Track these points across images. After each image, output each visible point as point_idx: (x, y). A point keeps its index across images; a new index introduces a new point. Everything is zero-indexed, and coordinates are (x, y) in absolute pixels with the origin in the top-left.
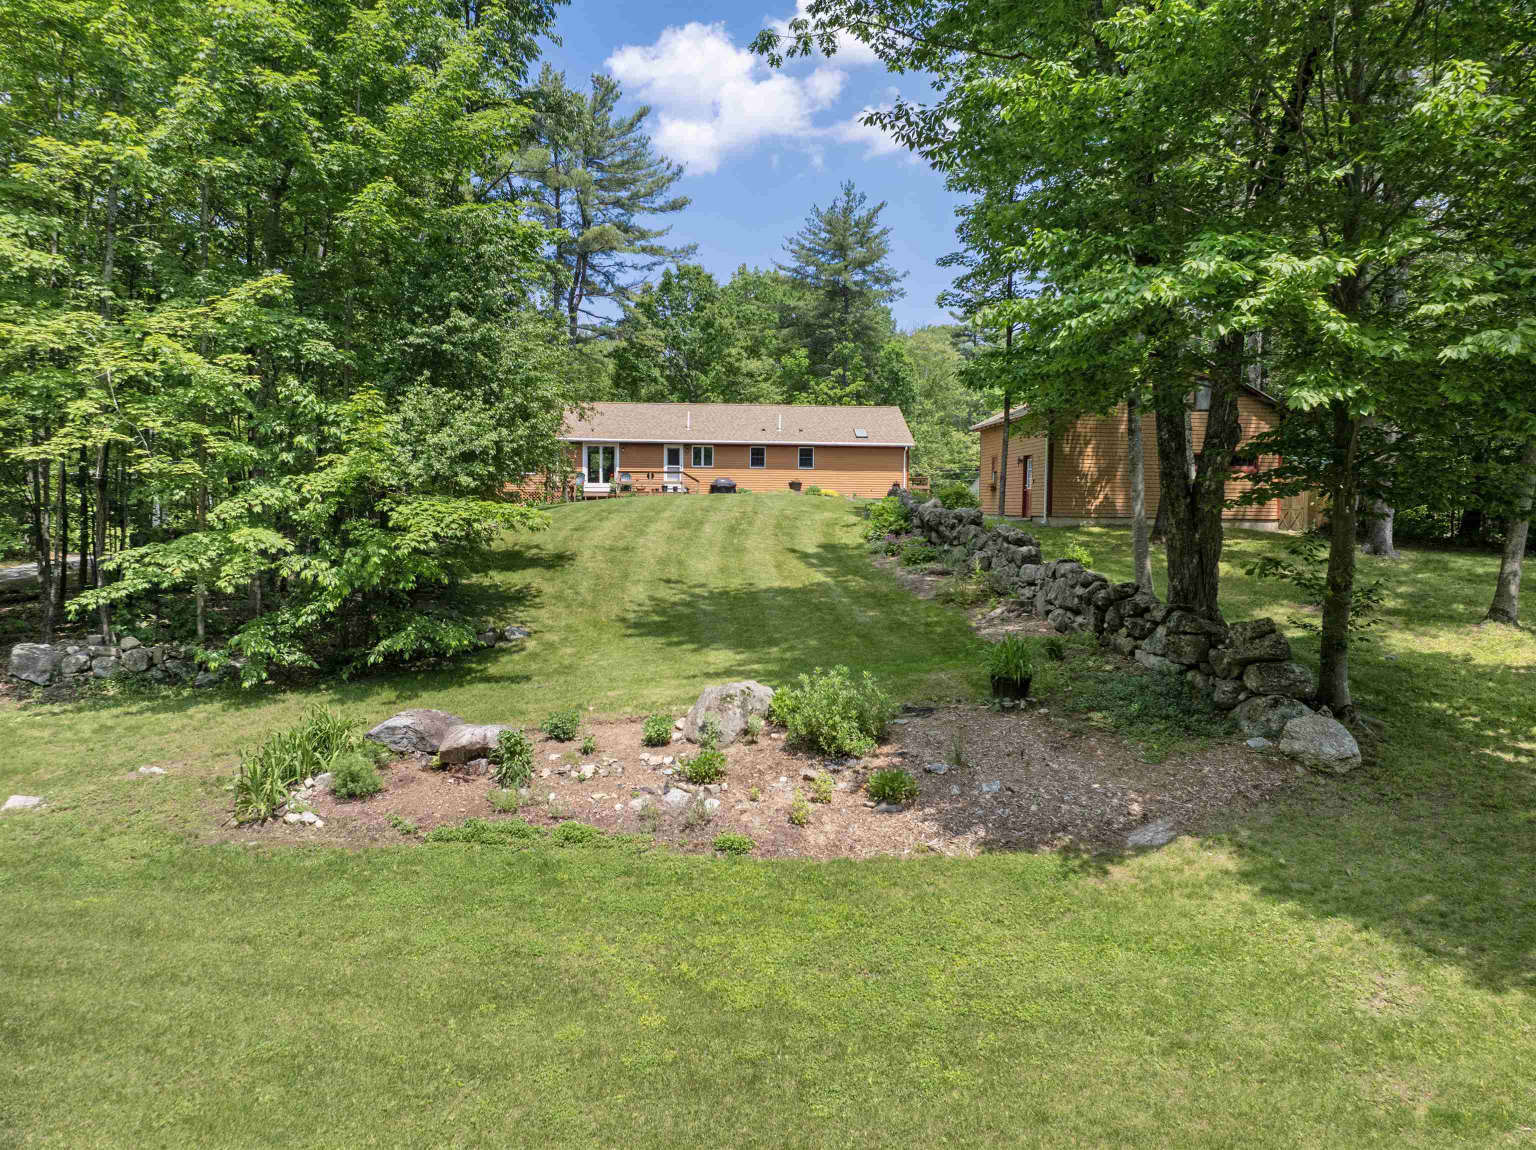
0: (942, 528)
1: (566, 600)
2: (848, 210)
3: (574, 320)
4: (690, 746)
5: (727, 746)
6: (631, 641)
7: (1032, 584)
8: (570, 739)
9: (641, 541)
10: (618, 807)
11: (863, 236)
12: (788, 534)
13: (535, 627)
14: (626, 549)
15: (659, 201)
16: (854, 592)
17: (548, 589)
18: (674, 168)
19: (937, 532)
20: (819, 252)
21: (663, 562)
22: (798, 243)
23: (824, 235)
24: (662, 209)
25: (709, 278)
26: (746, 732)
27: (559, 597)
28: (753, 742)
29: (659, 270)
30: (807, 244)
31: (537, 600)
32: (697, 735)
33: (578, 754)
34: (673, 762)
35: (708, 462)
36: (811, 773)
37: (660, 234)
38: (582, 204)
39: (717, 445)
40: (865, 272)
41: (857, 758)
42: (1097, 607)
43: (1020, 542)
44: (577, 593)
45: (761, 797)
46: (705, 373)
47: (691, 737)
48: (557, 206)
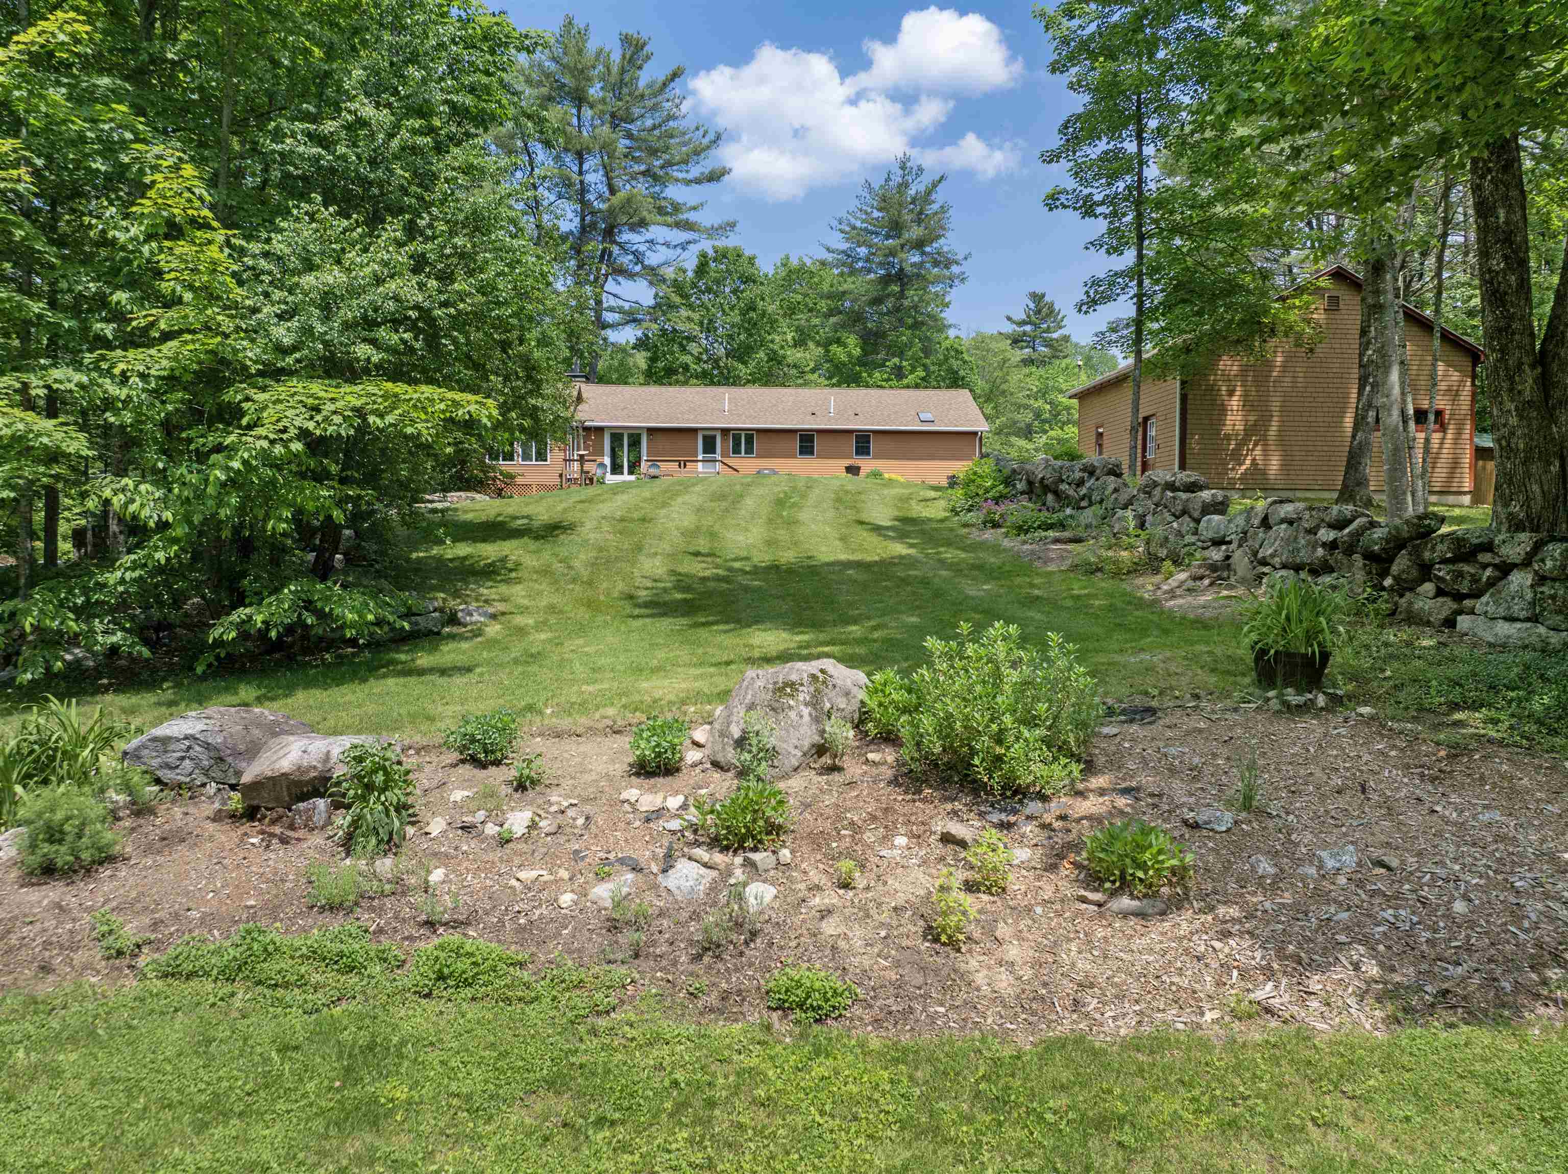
0: (1063, 487)
1: (552, 574)
2: (904, 185)
3: (599, 302)
4: (717, 775)
5: (785, 776)
6: (639, 623)
7: (1218, 542)
8: (497, 763)
9: (663, 512)
10: (566, 899)
11: (921, 213)
12: (851, 508)
13: (500, 607)
14: (643, 520)
15: (695, 171)
16: (952, 564)
17: (530, 561)
18: (711, 136)
19: (1057, 493)
20: (872, 233)
21: (690, 534)
22: (849, 225)
23: (876, 214)
24: (698, 181)
25: (751, 260)
26: (820, 750)
27: (545, 572)
28: (834, 769)
29: (694, 249)
30: (858, 224)
31: (513, 575)
32: (730, 755)
33: (505, 790)
34: (684, 807)
35: (749, 451)
36: (957, 829)
37: (694, 208)
38: (608, 172)
39: (759, 431)
40: (923, 253)
41: (1044, 798)
42: (1369, 556)
43: (1192, 488)
44: (570, 567)
45: (860, 881)
46: (745, 363)
47: (720, 758)
48: (581, 173)
